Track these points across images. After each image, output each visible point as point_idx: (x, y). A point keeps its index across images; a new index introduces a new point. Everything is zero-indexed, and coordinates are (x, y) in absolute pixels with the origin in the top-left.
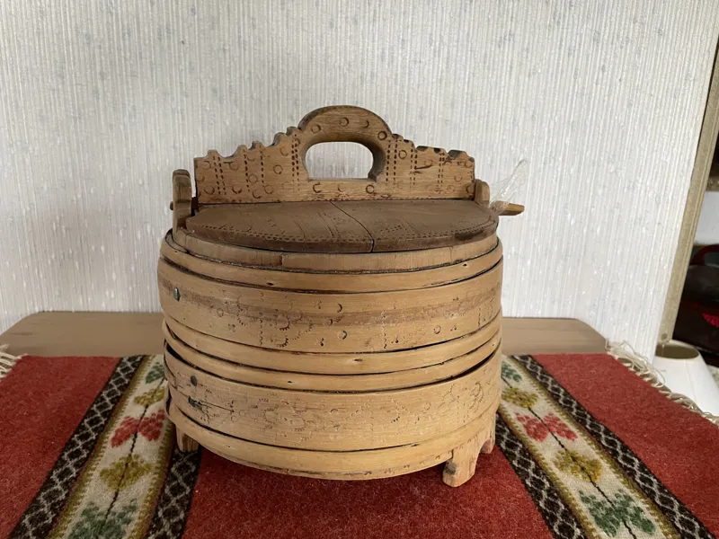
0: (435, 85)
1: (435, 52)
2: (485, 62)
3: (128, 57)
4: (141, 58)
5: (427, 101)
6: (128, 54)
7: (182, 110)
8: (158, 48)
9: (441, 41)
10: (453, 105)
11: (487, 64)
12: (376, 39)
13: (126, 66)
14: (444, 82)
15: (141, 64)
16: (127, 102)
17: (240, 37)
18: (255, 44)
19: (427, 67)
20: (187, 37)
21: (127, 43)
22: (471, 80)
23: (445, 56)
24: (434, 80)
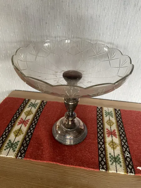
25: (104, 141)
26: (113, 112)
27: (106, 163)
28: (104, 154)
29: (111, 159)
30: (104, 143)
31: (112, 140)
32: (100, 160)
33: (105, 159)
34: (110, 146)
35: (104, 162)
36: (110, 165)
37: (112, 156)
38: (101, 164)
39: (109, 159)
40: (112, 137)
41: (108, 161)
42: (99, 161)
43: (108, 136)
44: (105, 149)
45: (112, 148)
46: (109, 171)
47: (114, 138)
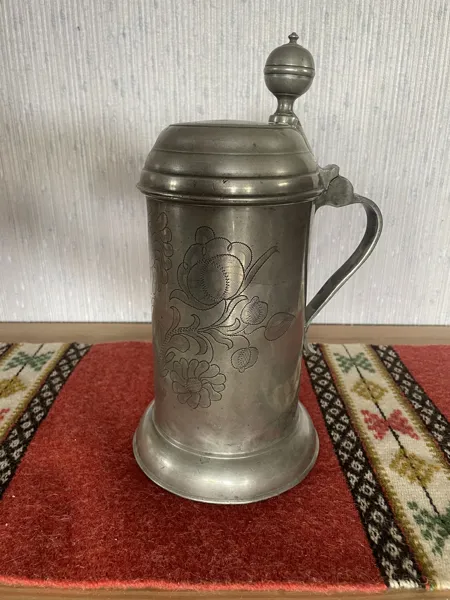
0: (362, 65)
1: (364, 26)
2: (421, 37)
3: (21, 49)
4: (34, 49)
5: (353, 86)
6: (21, 46)
7: (82, 107)
8: (52, 36)
9: (371, 13)
10: (383, 88)
11: (424, 39)
12: (296, 14)
13: (20, 59)
14: (373, 62)
15: (35, 55)
16: (23, 100)
17: (140, 18)
18: (158, 26)
19: (354, 44)
20: (83, 22)
21: (19, 33)
22: (405, 59)
23: (376, 30)
24: (363, 60)
25: (365, 455)
26: (369, 356)
27: (408, 549)
28: (385, 508)
29: (424, 528)
30: (369, 463)
31: (402, 447)
32: (375, 539)
33: (399, 532)
34: (402, 472)
35: (398, 544)
36: (431, 556)
37: (425, 513)
38: (388, 557)
39: (417, 530)
40: (397, 437)
41: (416, 537)
42: (372, 543)
43: (380, 436)
44: (381, 488)
45: (411, 478)
46: (435, 584)
47: (405, 439)
